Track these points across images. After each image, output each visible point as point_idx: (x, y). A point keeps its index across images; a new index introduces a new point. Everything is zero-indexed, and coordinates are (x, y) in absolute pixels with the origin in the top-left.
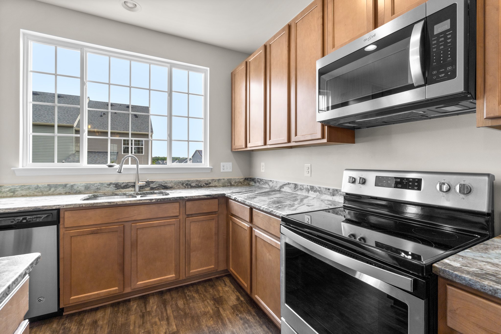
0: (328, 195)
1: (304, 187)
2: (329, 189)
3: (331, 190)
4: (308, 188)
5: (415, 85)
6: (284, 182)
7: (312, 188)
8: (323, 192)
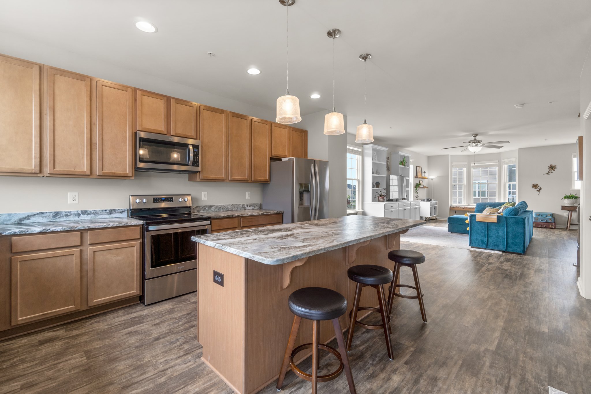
0: (105, 214)
1: (72, 213)
2: (106, 210)
3: (108, 210)
4: (78, 213)
5: (189, 165)
6: (32, 213)
7: (84, 213)
8: (100, 213)
